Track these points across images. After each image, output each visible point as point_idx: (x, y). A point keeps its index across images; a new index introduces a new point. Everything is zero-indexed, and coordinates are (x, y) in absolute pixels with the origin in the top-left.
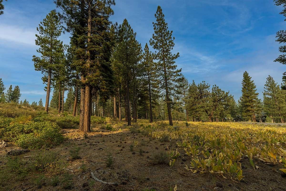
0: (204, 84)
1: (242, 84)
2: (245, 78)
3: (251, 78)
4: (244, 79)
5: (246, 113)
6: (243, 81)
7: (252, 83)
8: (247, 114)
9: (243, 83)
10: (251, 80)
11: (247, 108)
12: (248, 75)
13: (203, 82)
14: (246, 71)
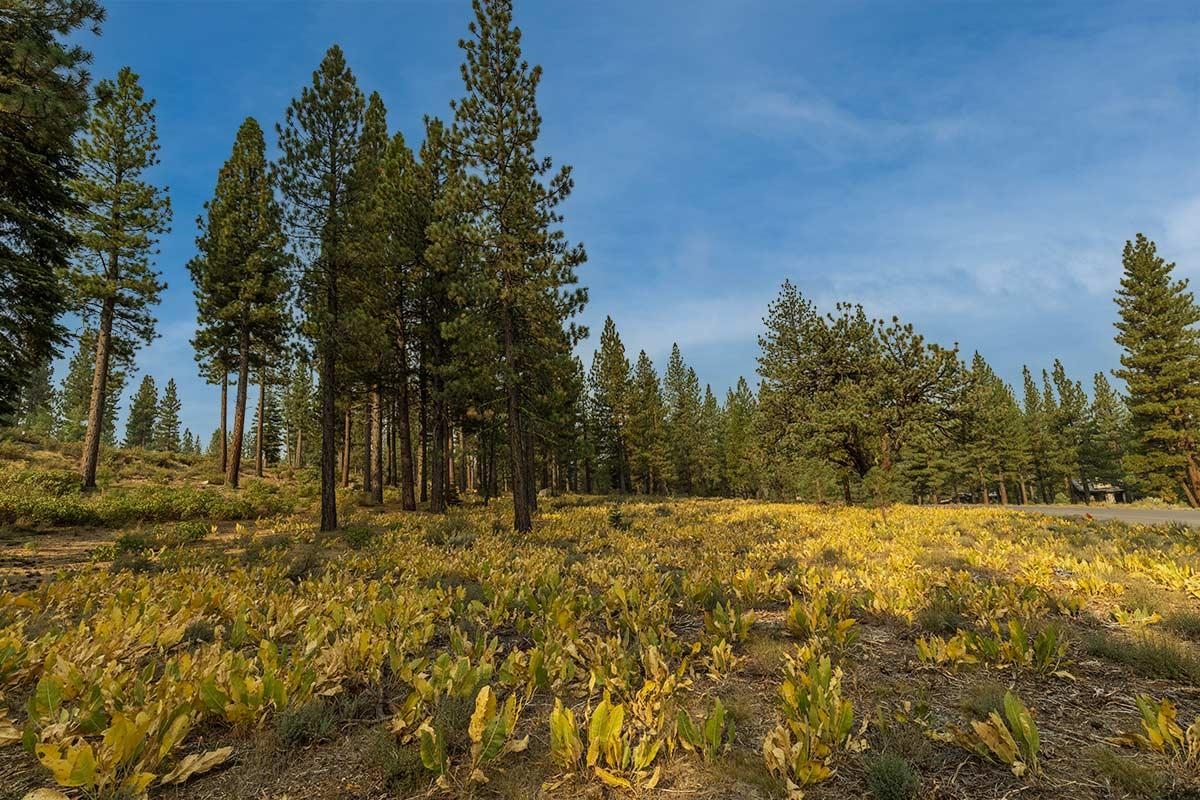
0: (846, 315)
1: (1118, 302)
2: (1133, 269)
3: (1169, 268)
4: (1126, 278)
5: (1145, 454)
6: (1122, 288)
7: (1177, 295)
8: (1150, 463)
9: (1122, 297)
10: (1175, 276)
11: (1150, 429)
12: (1155, 255)
13: (842, 306)
14: (1139, 235)
